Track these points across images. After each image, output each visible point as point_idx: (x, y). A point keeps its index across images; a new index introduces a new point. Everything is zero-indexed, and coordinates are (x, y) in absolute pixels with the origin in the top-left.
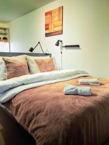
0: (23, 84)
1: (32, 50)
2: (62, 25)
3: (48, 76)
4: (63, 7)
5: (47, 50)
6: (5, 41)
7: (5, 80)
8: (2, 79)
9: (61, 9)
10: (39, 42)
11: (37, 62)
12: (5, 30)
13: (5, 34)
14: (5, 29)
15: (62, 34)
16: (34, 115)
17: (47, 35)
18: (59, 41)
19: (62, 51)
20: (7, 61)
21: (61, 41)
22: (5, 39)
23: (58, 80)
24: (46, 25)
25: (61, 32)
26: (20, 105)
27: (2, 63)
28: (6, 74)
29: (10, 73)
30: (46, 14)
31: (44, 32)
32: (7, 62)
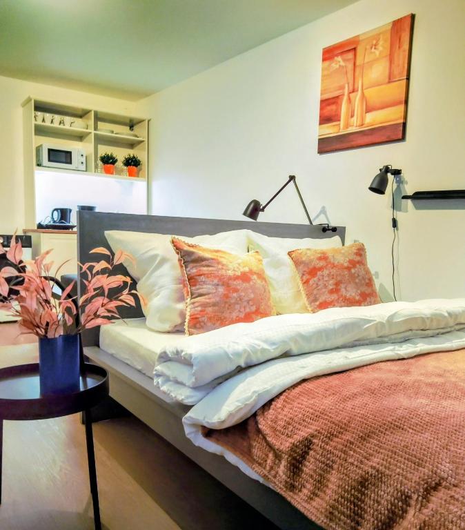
0: (286, 355)
1: (254, 209)
2: (406, 102)
3: (382, 324)
4: (413, 17)
5: (323, 211)
6: (131, 174)
7: (178, 330)
8: (167, 327)
9: (405, 27)
10: (292, 178)
11: (297, 263)
12: (131, 127)
13: (132, 145)
14: (132, 124)
15: (403, 138)
16: (406, 499)
17: (326, 146)
18: (387, 170)
19: (400, 216)
20: (189, 254)
21: (397, 173)
22: (132, 162)
23: (422, 347)
24: (325, 103)
25: (397, 133)
26: (307, 445)
27: (164, 261)
28: (181, 306)
29: (204, 305)
30: (329, 54)
31: (316, 131)
32: (187, 258)
